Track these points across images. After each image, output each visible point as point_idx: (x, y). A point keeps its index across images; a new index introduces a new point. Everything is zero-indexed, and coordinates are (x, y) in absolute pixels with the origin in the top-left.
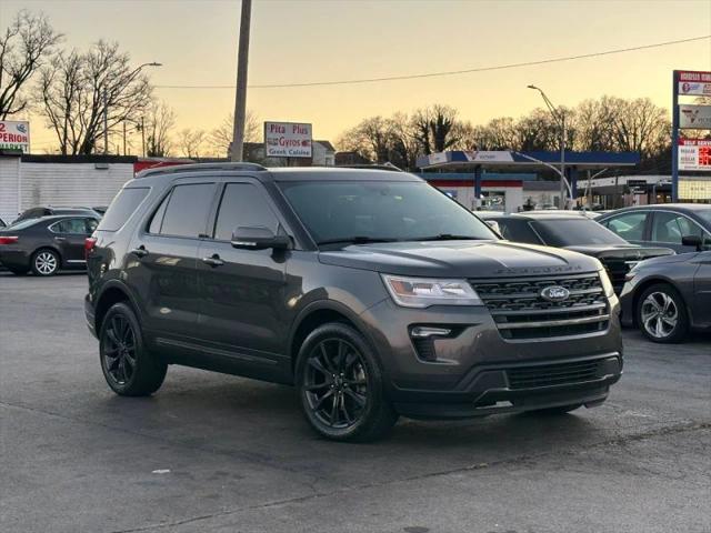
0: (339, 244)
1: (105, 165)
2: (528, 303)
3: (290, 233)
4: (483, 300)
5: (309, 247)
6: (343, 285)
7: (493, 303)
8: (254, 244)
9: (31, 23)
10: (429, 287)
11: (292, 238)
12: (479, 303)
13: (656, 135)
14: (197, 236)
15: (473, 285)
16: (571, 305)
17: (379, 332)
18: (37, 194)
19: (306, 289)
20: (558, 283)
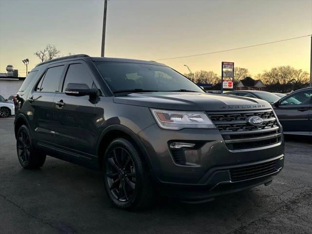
0: (126, 93)
2: (241, 126)
3: (99, 87)
4: (215, 125)
5: (109, 94)
6: (129, 116)
7: (221, 127)
8: (78, 93)
9: (51, 48)
10: (181, 117)
11: (99, 90)
12: (213, 126)
13: (214, 80)
14: (55, 91)
15: (208, 115)
16: (263, 128)
17: (148, 143)
19: (107, 117)
20: (255, 114)
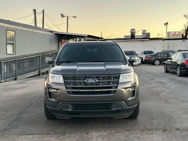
1: (184, 40)
2: (81, 83)
4: (65, 82)
7: (68, 83)
16: (98, 85)
18: (169, 47)
